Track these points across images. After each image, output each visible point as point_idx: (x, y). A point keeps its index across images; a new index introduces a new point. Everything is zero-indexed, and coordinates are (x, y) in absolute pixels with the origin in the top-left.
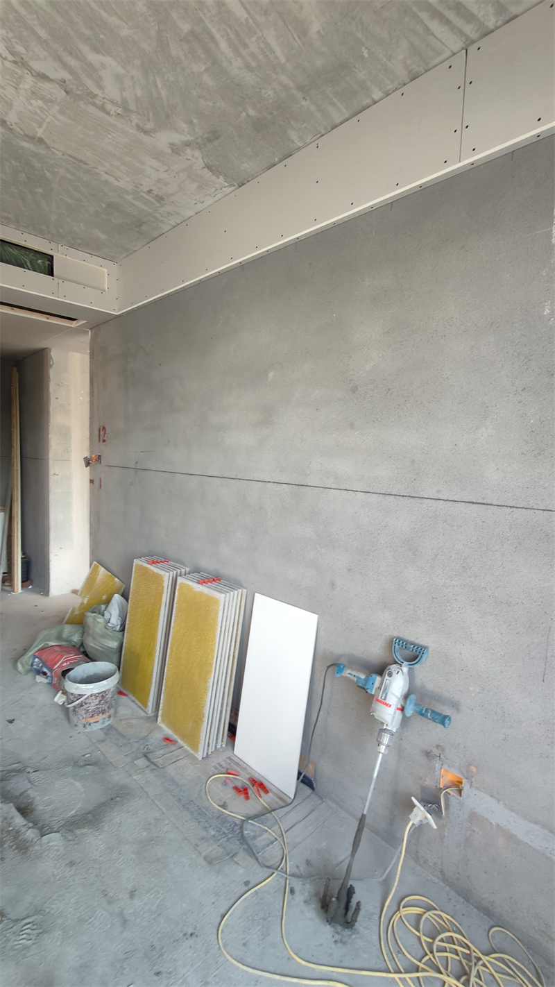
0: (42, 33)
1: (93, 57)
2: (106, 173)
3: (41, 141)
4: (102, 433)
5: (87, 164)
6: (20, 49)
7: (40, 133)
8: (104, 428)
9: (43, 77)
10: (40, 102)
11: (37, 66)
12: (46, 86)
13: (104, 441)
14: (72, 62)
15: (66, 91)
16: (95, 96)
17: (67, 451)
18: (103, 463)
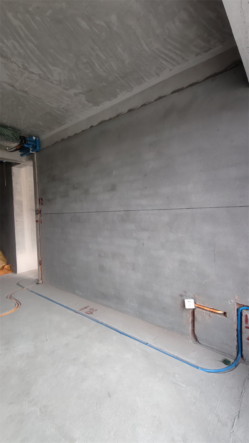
4: (41, 201)
11: (31, 70)
12: (33, 75)
13: (42, 204)
14: (44, 69)
17: (21, 211)
18: (42, 213)
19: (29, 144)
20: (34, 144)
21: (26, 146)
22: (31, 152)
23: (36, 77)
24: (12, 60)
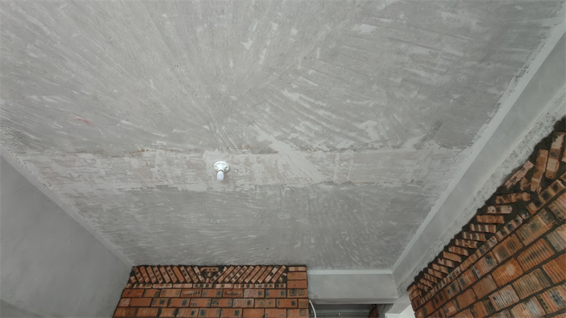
23: (351, 153)
24: (314, 147)
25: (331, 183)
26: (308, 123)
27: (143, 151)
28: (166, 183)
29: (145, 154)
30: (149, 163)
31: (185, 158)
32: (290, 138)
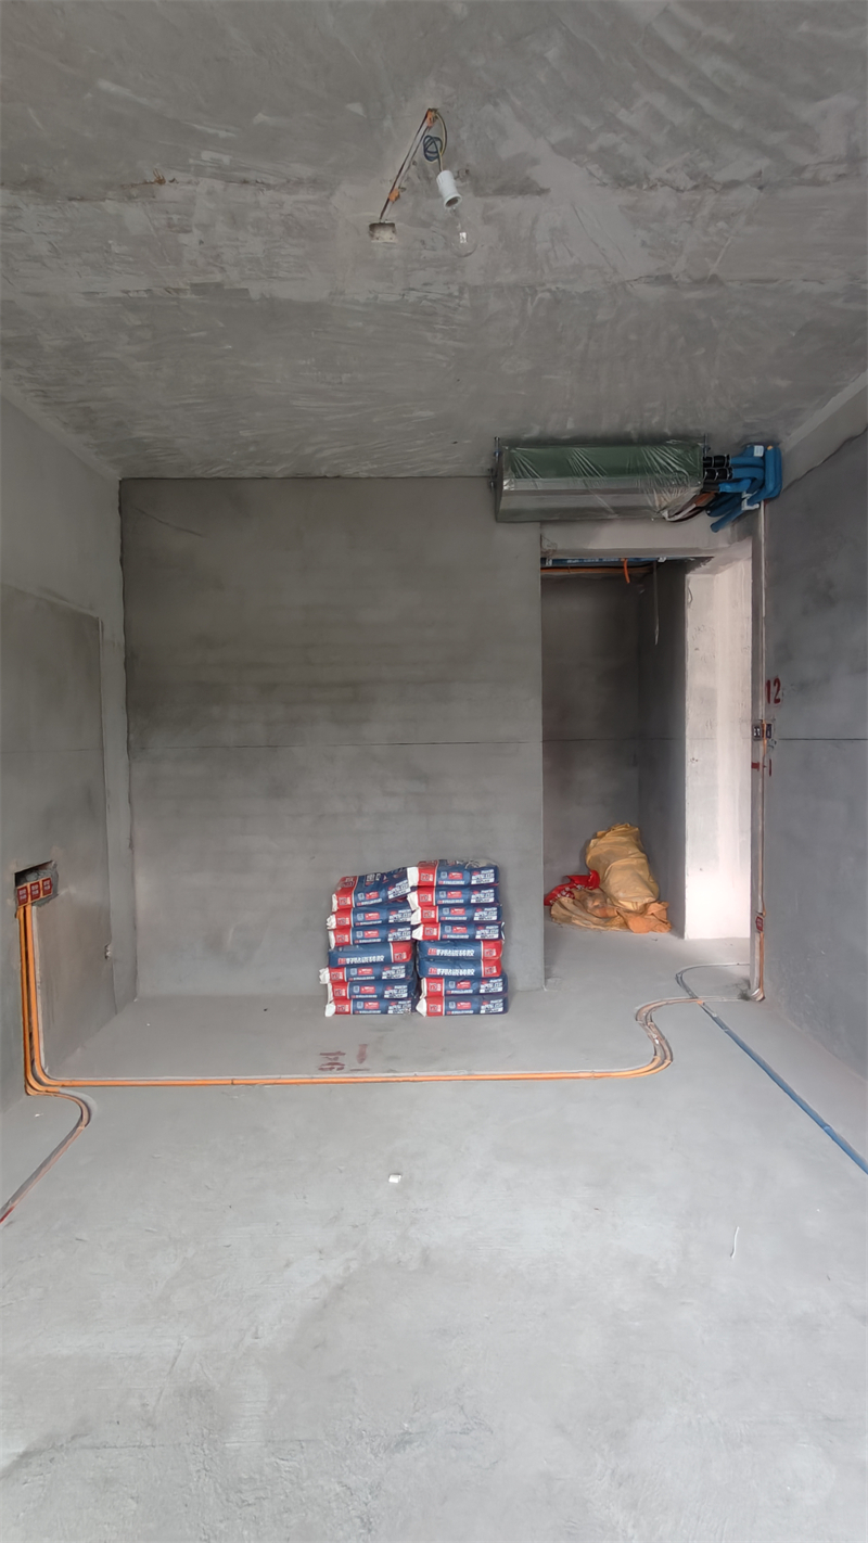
0: (737, 124)
1: (807, 112)
2: (805, 280)
3: (714, 279)
4: (773, 689)
5: (776, 281)
6: (705, 165)
7: (714, 268)
8: (777, 681)
9: (732, 185)
10: (721, 224)
11: (722, 176)
12: (735, 194)
13: (777, 701)
14: (774, 138)
15: (760, 188)
16: (802, 169)
17: (711, 724)
18: (775, 736)
19: (738, 481)
20: (757, 473)
21: (727, 488)
22: (745, 507)
23: (748, 196)
24: (652, 177)
25: (665, 279)
26: (660, 101)
27: (161, 181)
28: (218, 277)
29: (167, 192)
30: (175, 217)
31: (281, 204)
32: (593, 147)
